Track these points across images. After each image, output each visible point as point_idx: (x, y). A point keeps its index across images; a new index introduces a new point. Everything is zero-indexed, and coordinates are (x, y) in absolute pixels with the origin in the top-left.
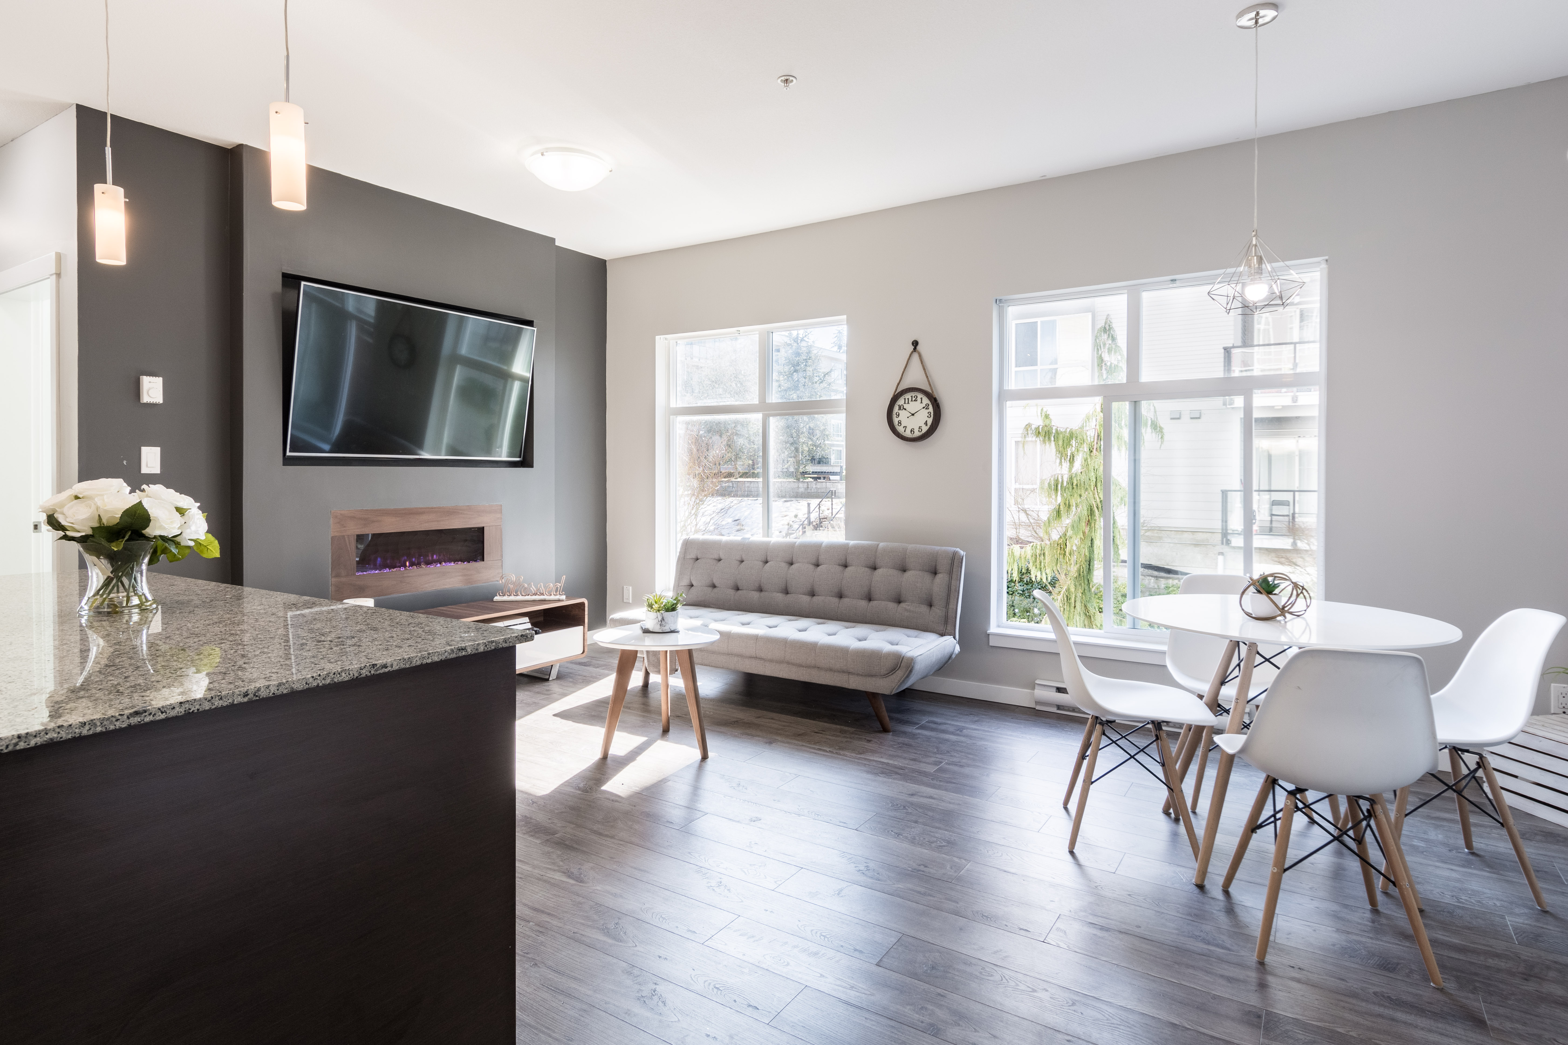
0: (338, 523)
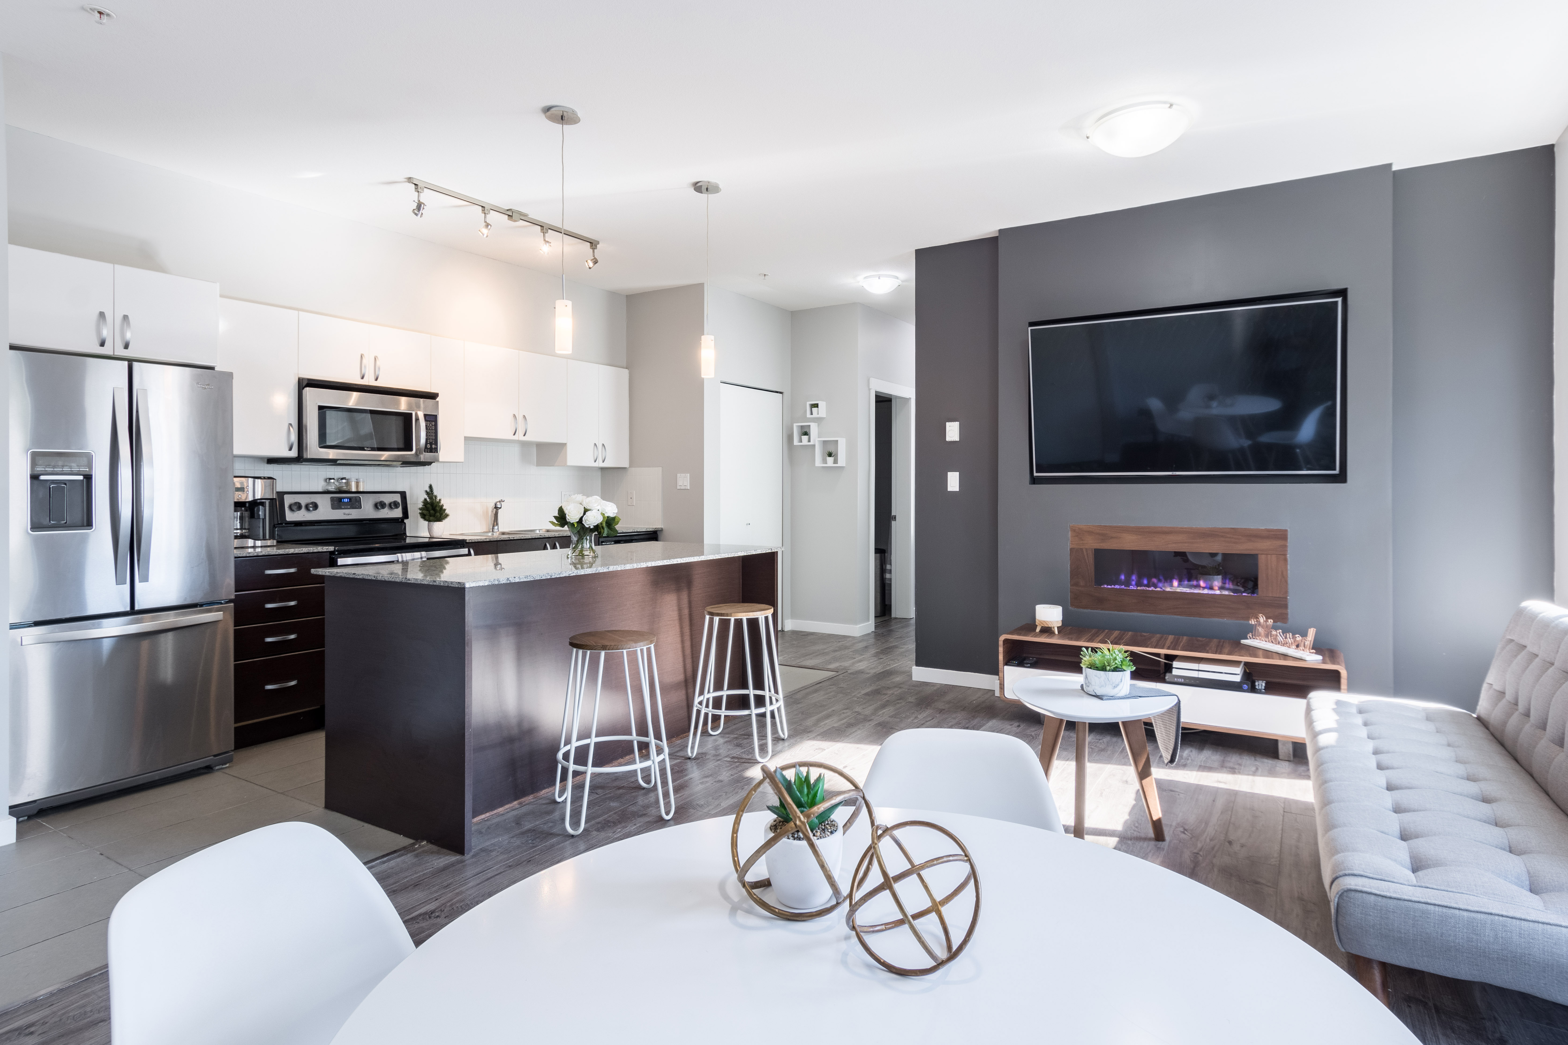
0: (1077, 536)
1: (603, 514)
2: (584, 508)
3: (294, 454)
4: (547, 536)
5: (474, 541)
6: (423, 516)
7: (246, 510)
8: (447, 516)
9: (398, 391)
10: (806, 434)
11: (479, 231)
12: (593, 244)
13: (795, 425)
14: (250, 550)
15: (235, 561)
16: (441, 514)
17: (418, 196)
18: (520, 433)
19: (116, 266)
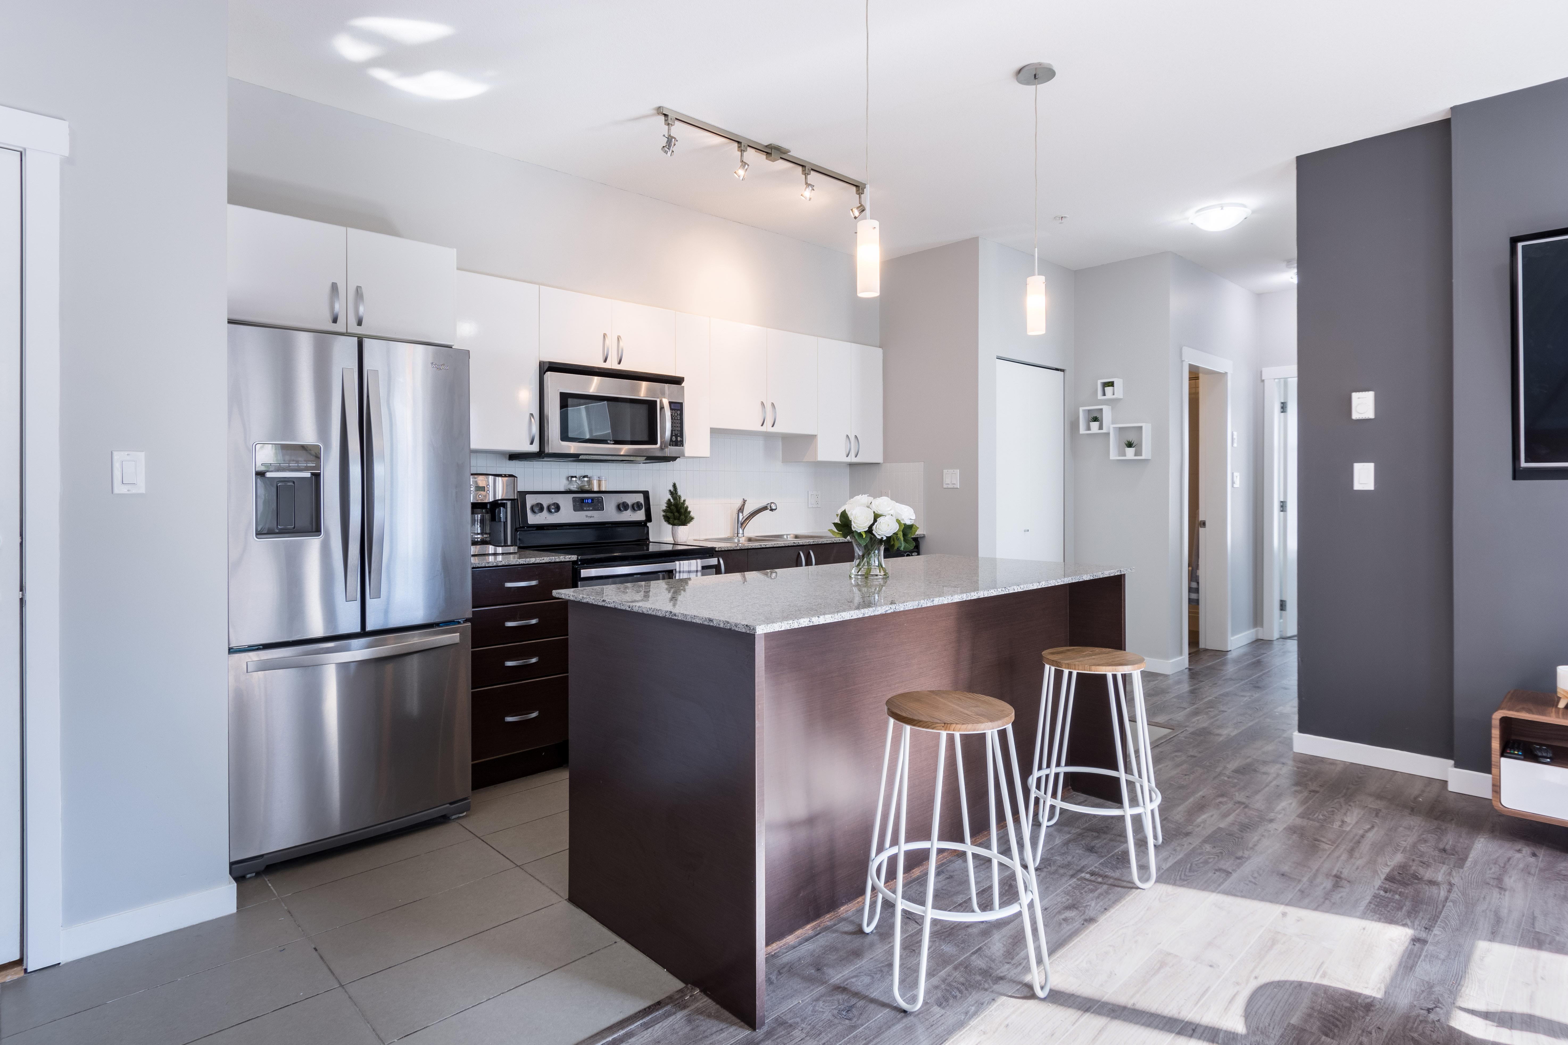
1: (898, 521)
2: (874, 512)
3: (535, 448)
4: (801, 544)
5: (723, 549)
6: (667, 519)
7: (487, 513)
8: (692, 519)
9: (642, 375)
10: (1095, 419)
11: (735, 173)
12: (859, 188)
13: (1081, 409)
14: (491, 559)
15: (473, 573)
16: (686, 517)
17: (669, 129)
18: (769, 422)
19: (349, 229)
